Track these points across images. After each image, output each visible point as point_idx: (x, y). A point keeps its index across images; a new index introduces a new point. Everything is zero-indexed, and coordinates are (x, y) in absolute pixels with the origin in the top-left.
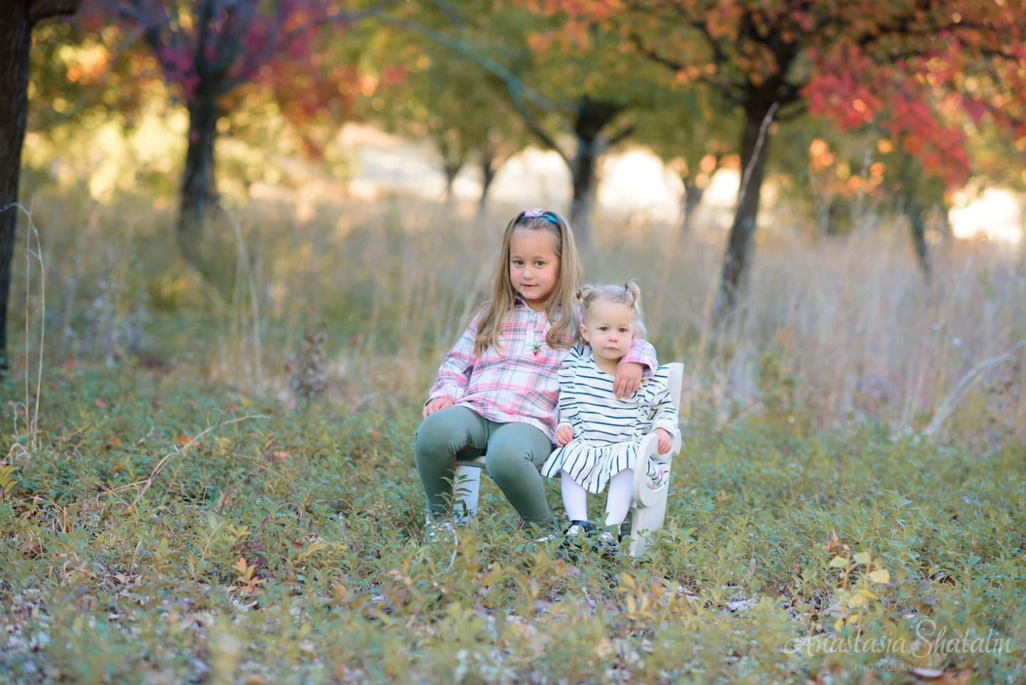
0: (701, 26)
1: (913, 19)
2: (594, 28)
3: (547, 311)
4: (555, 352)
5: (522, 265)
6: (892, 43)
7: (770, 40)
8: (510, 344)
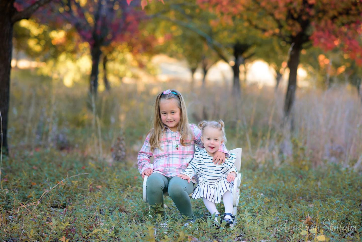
0: (272, 15)
1: (351, 9)
2: (234, 18)
3: (179, 131)
4: (186, 148)
5: (166, 114)
6: (344, 19)
7: (298, 19)
8: (167, 147)
